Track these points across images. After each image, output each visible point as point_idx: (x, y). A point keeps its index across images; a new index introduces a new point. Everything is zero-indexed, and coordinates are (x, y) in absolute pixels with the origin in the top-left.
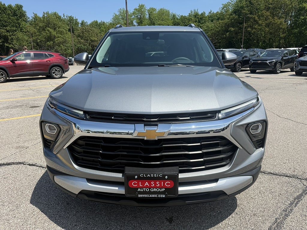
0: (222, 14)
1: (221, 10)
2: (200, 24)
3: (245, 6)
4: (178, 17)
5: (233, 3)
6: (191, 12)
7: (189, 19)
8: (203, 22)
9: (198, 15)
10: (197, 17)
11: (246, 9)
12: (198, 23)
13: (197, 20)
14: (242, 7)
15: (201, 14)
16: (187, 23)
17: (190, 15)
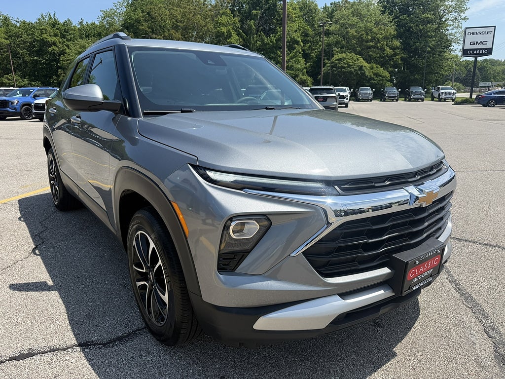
0: (103, 28)
1: (101, 20)
2: (65, 40)
3: (141, 19)
4: (16, 23)
5: (120, 12)
6: (42, 16)
7: (41, 30)
8: (71, 38)
9: (58, 24)
10: (56, 27)
11: (144, 24)
12: (61, 38)
13: (57, 32)
14: (138, 21)
15: (64, 23)
16: (38, 37)
17: (40, 23)
